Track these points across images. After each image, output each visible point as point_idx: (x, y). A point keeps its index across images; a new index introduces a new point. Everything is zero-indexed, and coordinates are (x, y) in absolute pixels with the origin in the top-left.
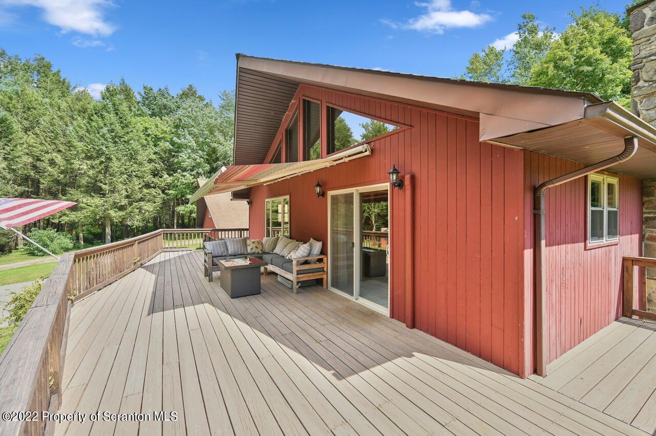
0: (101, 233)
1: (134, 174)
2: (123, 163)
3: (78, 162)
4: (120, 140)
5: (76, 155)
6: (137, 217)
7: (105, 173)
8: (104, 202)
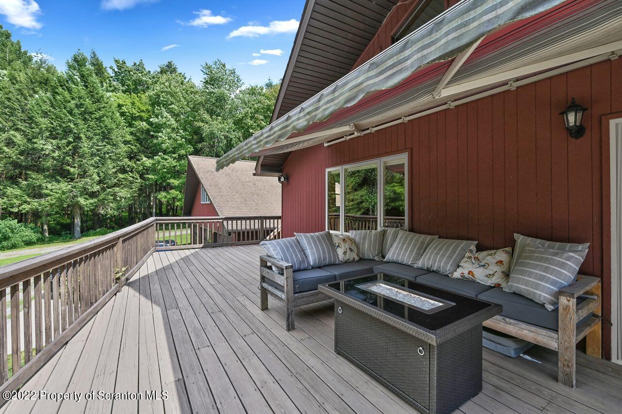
0: (70, 224)
1: (107, 156)
2: (94, 143)
3: (41, 142)
4: (90, 117)
5: (39, 133)
6: (111, 205)
7: (74, 154)
8: (72, 187)
